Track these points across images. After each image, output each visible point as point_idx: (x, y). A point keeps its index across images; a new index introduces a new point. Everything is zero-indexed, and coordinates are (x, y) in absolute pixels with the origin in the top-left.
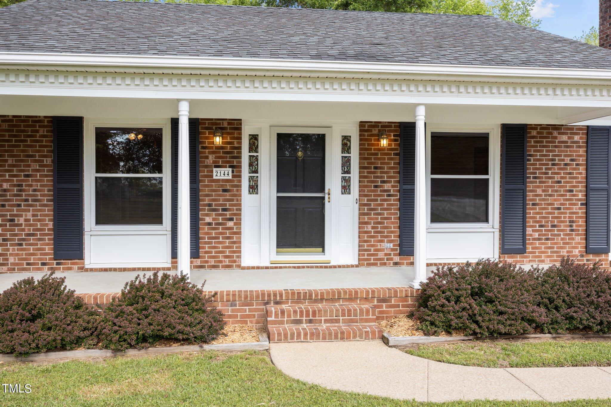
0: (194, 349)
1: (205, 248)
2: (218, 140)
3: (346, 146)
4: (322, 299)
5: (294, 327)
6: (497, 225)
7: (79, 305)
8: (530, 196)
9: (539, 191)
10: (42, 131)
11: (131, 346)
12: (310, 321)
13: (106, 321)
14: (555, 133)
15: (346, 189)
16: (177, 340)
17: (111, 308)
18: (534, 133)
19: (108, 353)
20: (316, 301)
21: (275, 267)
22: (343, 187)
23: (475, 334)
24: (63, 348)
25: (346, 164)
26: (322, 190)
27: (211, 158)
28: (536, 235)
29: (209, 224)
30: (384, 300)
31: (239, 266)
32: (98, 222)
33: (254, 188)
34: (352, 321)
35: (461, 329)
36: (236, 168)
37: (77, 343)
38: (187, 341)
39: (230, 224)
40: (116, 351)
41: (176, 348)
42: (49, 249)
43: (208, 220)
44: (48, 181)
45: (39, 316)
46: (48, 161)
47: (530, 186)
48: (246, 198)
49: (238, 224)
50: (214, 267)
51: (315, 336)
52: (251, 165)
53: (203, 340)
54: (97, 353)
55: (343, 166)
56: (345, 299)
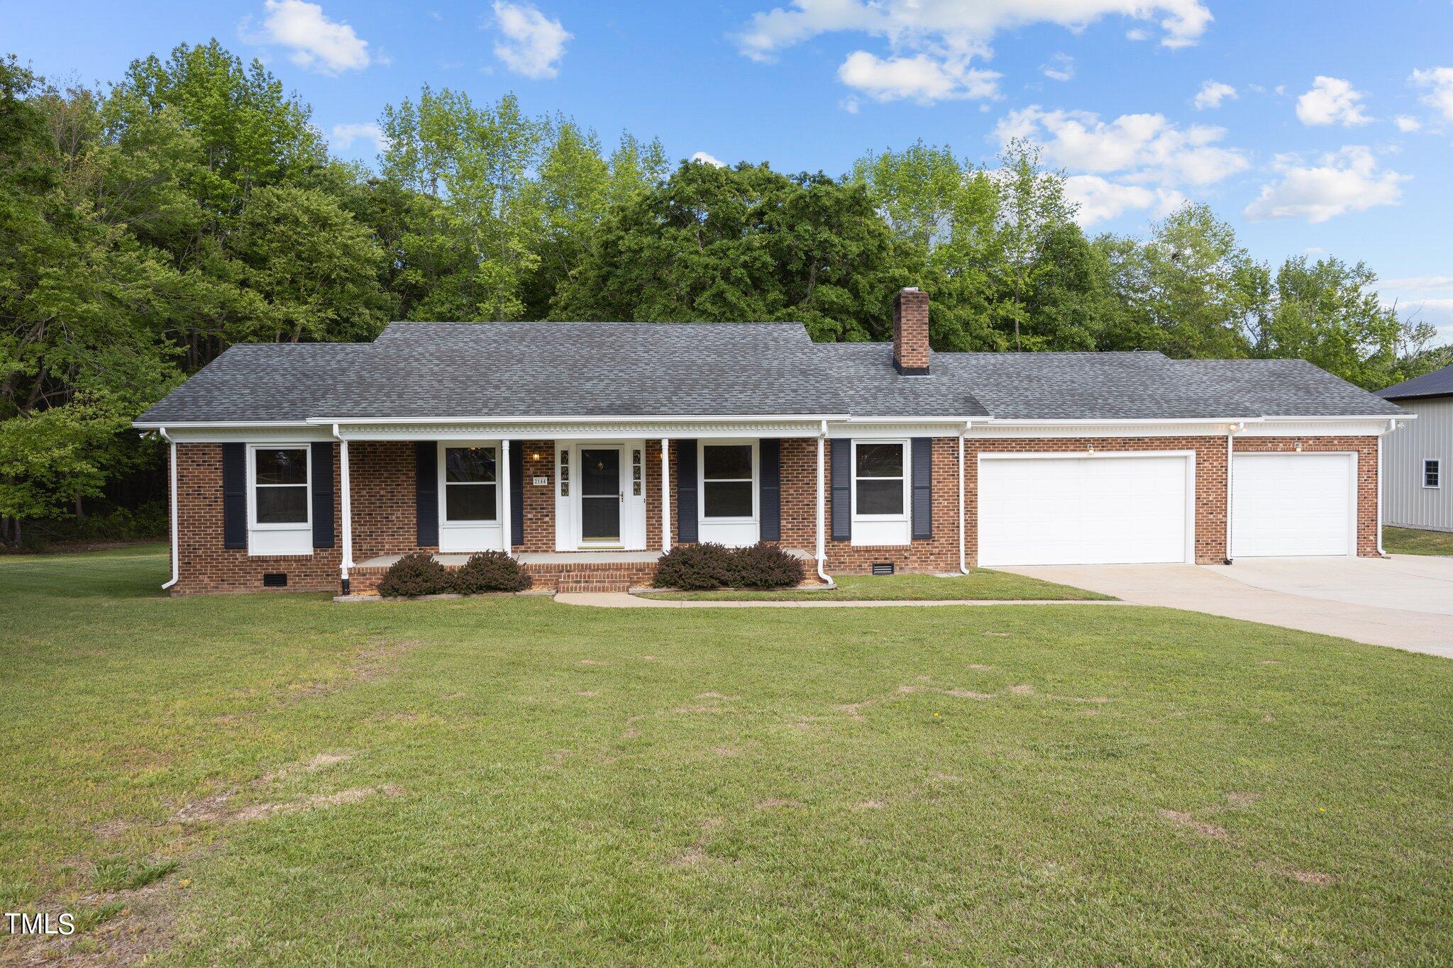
0: (510, 594)
1: (527, 537)
2: (536, 457)
3: (636, 458)
4: (598, 569)
5: (574, 585)
6: (758, 519)
7: (442, 569)
8: (784, 495)
9: (791, 491)
10: (408, 452)
11: (474, 592)
12: (586, 582)
13: (458, 578)
14: (804, 445)
15: (637, 491)
16: (500, 590)
17: (460, 571)
18: (786, 445)
19: (460, 596)
20: (594, 570)
21: (582, 551)
22: (635, 490)
23: (682, 587)
24: (434, 593)
25: (637, 472)
26: (617, 493)
27: (532, 469)
28: (790, 526)
29: (531, 519)
30: (640, 570)
31: (554, 551)
32: (449, 518)
33: (565, 492)
34: (613, 582)
35: (674, 584)
36: (551, 477)
37: (442, 590)
38: (506, 590)
39: (547, 519)
40: (465, 594)
41: (500, 595)
42: (413, 538)
43: (530, 516)
44: (412, 489)
45: (420, 574)
46: (412, 474)
47: (784, 488)
48: (559, 499)
49: (553, 519)
50: (535, 551)
51: (586, 589)
52: (562, 474)
53: (515, 589)
54: (453, 596)
55: (635, 473)
56: (614, 569)
